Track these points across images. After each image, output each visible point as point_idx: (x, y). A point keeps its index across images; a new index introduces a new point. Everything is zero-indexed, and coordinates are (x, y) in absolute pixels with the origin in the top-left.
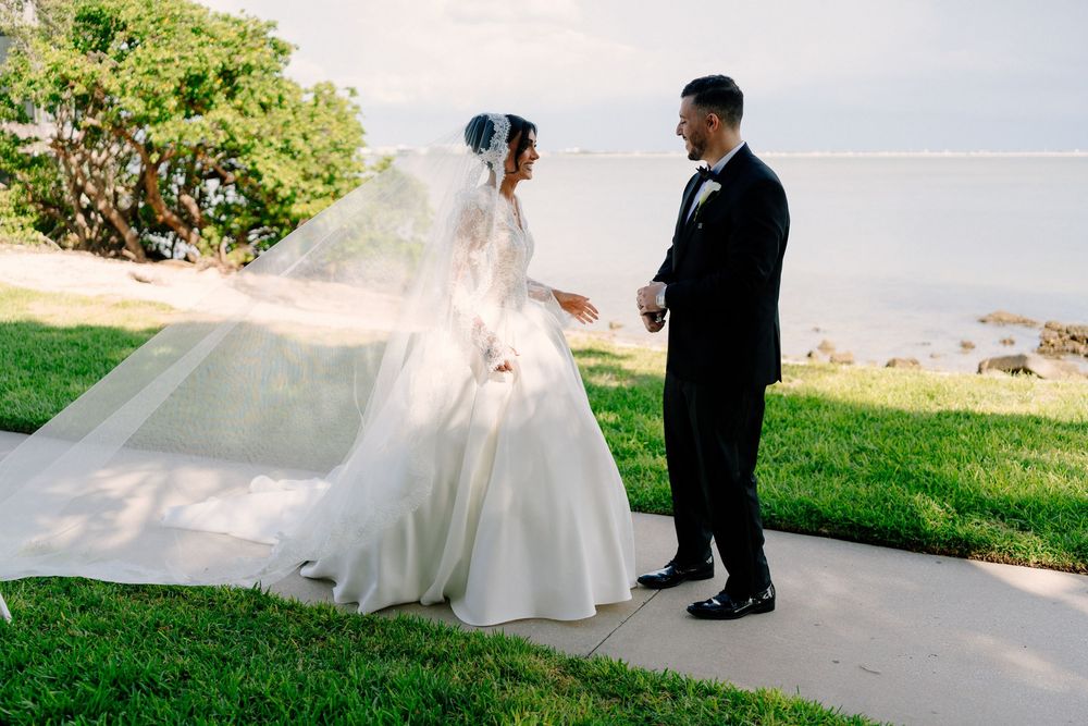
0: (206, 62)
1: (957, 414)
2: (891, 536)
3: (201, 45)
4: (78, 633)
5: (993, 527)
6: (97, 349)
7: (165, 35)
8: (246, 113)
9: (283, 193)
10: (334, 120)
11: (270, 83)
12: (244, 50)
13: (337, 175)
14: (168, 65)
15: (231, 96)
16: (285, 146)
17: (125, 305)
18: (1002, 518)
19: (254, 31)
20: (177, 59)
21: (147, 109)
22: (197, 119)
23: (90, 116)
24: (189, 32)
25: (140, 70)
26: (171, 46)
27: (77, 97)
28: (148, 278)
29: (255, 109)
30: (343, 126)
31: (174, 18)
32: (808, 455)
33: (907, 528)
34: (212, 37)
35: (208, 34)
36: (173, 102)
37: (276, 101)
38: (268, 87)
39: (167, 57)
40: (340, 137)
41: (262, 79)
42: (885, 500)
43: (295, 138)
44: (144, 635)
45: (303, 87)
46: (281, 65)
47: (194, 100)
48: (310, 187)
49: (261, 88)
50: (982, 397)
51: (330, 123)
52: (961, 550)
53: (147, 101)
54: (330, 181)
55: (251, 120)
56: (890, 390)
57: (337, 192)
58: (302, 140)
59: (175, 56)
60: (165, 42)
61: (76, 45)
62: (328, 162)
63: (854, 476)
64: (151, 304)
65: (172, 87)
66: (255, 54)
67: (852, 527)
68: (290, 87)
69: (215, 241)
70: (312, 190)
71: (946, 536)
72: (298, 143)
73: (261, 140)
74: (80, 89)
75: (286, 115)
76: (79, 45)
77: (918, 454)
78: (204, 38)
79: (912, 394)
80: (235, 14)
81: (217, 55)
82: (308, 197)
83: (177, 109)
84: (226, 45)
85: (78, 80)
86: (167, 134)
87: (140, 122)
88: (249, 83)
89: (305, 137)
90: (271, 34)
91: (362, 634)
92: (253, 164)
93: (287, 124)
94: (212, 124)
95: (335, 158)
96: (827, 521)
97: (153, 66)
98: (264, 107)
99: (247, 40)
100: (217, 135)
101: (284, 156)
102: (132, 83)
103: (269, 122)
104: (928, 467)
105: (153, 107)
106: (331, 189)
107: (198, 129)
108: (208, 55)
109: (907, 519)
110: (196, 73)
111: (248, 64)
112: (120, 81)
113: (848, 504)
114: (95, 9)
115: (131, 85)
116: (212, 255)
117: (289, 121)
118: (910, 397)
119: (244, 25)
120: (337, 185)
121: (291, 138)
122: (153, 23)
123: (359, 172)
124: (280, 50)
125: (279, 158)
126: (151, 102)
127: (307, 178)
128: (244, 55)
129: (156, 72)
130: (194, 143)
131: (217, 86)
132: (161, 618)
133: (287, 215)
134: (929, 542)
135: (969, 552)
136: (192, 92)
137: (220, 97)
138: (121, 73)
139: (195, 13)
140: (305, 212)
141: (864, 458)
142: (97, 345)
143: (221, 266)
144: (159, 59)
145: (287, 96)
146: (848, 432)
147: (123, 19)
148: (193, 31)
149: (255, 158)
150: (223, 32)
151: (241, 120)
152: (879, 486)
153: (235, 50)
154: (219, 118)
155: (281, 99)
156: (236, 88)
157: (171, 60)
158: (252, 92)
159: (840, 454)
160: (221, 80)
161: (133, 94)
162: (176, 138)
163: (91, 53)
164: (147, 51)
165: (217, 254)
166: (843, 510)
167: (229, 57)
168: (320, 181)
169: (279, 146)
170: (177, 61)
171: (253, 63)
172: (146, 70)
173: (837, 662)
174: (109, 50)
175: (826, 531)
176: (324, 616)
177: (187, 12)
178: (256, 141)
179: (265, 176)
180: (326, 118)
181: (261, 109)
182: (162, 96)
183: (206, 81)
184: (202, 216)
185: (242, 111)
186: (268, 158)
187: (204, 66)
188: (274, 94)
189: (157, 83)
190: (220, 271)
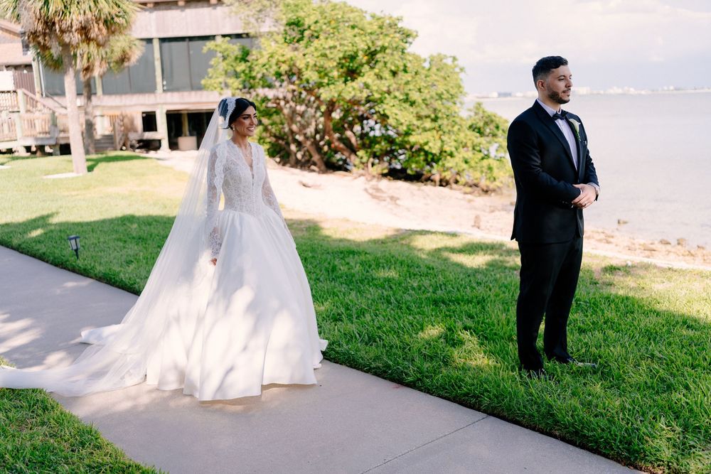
0: (357, 46)
3: (355, 36)
7: (332, 31)
8: (381, 78)
9: (403, 129)
10: (441, 79)
11: (397, 57)
12: (381, 37)
13: (440, 115)
14: (332, 51)
15: (373, 67)
16: (405, 97)
19: (390, 24)
20: (338, 46)
21: (320, 78)
22: (351, 83)
24: (347, 28)
25: (316, 54)
26: (336, 37)
28: (310, 184)
29: (387, 74)
30: (445, 83)
31: (338, 20)
34: (362, 30)
35: (359, 28)
36: (335, 74)
37: (402, 68)
38: (395, 59)
39: (332, 45)
40: (442, 90)
41: (392, 54)
43: (414, 92)
45: (421, 57)
46: (407, 44)
47: (350, 71)
48: (421, 124)
49: (391, 61)
51: (437, 81)
53: (319, 72)
55: (383, 81)
57: (440, 127)
58: (418, 93)
59: (337, 44)
60: (332, 35)
61: (285, 40)
62: (434, 107)
65: (335, 64)
66: (388, 39)
68: (411, 58)
69: (365, 160)
70: (422, 126)
72: (415, 96)
73: (389, 94)
74: (286, 67)
75: (408, 77)
76: (287, 41)
78: (357, 31)
80: (379, 14)
81: (364, 41)
82: (421, 130)
83: (339, 78)
84: (370, 34)
85: (284, 62)
86: (331, 93)
87: (320, 85)
88: (384, 58)
89: (420, 91)
90: (400, 25)
92: (384, 111)
93: (407, 83)
94: (360, 86)
95: (438, 104)
97: (324, 51)
98: (394, 73)
99: (384, 30)
100: (361, 92)
101: (405, 105)
102: (312, 63)
103: (396, 83)
105: (324, 77)
107: (351, 89)
108: (357, 42)
110: (350, 53)
111: (383, 46)
112: (306, 62)
114: (295, 17)
116: (363, 169)
117: (408, 81)
119: (382, 20)
120: (440, 122)
121: (409, 92)
122: (325, 24)
124: (407, 35)
125: (401, 106)
126: (323, 74)
127: (419, 118)
128: (381, 40)
129: (324, 55)
130: (348, 98)
131: (364, 61)
133: (408, 142)
136: (349, 66)
137: (366, 68)
138: (307, 56)
139: (352, 15)
140: (417, 141)
143: (367, 176)
144: (327, 47)
145: (408, 65)
148: (350, 27)
149: (385, 106)
150: (368, 26)
151: (378, 82)
153: (377, 37)
154: (364, 82)
155: (405, 66)
156: (377, 61)
157: (335, 47)
158: (385, 63)
160: (366, 58)
161: (312, 70)
162: (337, 95)
164: (320, 42)
165: (366, 168)
167: (373, 42)
168: (429, 120)
169: (401, 97)
170: (339, 47)
171: (386, 45)
172: (319, 54)
177: (347, 16)
178: (386, 95)
179: (390, 118)
180: (436, 78)
181: (391, 74)
182: (329, 69)
183: (358, 58)
184: (358, 144)
185: (379, 77)
186: (394, 106)
187: (355, 49)
188: (400, 64)
189: (325, 62)
190: (367, 179)
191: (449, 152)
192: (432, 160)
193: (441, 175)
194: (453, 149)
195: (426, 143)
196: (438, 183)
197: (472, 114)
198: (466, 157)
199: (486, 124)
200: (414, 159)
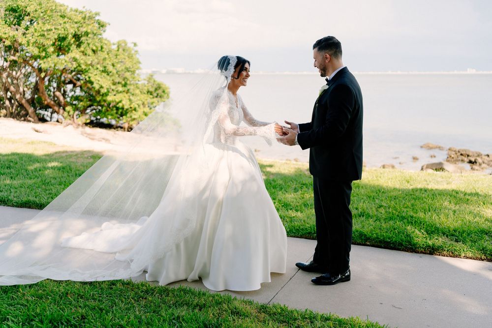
0: (67, 31)
1: (421, 190)
2: (398, 246)
3: (65, 23)
4: (30, 298)
5: (444, 240)
6: (22, 164)
7: (48, 18)
8: (86, 54)
9: (103, 91)
10: (127, 58)
11: (97, 40)
12: (84, 25)
13: (128, 82)
14: (49, 32)
15: (79, 46)
16: (104, 69)
17: (33, 143)
18: (447, 236)
19: (89, 17)
20: (54, 30)
21: (39, 52)
22: (62, 57)
23: (12, 55)
24: (59, 17)
25: (36, 34)
26: (51, 23)
27: (6, 47)
28: (41, 130)
29: (90, 52)
30: (131, 60)
31: (52, 11)
32: (357, 209)
33: (406, 242)
34: (70, 19)
35: (68, 18)
36: (52, 49)
37: (100, 48)
38: (96, 42)
39: (49, 28)
40: (129, 65)
41: (93, 39)
42: (394, 229)
43: (109, 66)
44: (61, 298)
45: (112, 42)
46: (102, 32)
47: (61, 48)
48: (116, 88)
49: (93, 43)
50: (430, 182)
51: (125, 59)
52: (430, 251)
53: (39, 48)
54: (125, 85)
55: (88, 57)
56: (389, 179)
57: (128, 90)
58: (112, 67)
59: (53, 28)
60: (48, 21)
61: (6, 22)
62: (124, 76)
63: (379, 218)
64: (44, 142)
65: (51, 43)
66: (90, 27)
67: (380, 242)
68: (106, 42)
69: (71, 113)
70: (117, 89)
71: (423, 245)
72: (110, 68)
73: (93, 66)
74: (8, 43)
75: (104, 55)
76: (7, 23)
77: (406, 208)
78: (66, 19)
79: (399, 181)
80: (80, 9)
81: (72, 28)
82: (115, 93)
83: (53, 52)
84: (76, 23)
85: (7, 38)
86: (48, 64)
87: (35, 58)
88: (87, 40)
89: (113, 65)
90: (97, 18)
91: (163, 296)
92: (89, 78)
93: (105, 59)
94: (70, 59)
95: (128, 75)
96: (369, 239)
97: (42, 33)
98: (94, 51)
99: (86, 21)
100: (72, 64)
101: (103, 74)
102: (32, 40)
103: (97, 59)
104: (412, 214)
105: (42, 52)
106: (126, 89)
107: (63, 62)
108: (68, 27)
109: (405, 238)
110: (63, 36)
111: (86, 32)
112: (27, 39)
113: (378, 231)
114: (15, 5)
115: (32, 41)
116: (70, 120)
117: (106, 58)
118: (399, 182)
119: (85, 14)
120: (128, 87)
121: (107, 65)
122: (42, 13)
123: (139, 81)
124: (102, 25)
125: (101, 75)
126: (41, 49)
127: (114, 84)
128: (84, 27)
129: (44, 35)
130: (62, 68)
131: (72, 42)
132: (68, 290)
133: (105, 101)
134: (416, 248)
135: (434, 252)
136: (61, 45)
137: (73, 47)
138: (27, 36)
139: (62, 8)
140: (114, 100)
141: (382, 210)
142: (22, 162)
143: (74, 125)
144: (45, 29)
145: (105, 47)
146: (374, 198)
147: (28, 11)
148: (61, 16)
149: (90, 75)
150: (74, 17)
151: (83, 57)
152: (391, 222)
153: (81, 25)
154: (73, 57)
155: (102, 48)
156: (81, 42)
157: (51, 30)
158: (89, 44)
159: (371, 208)
160: (74, 39)
161: (33, 45)
162: (53, 66)
163: (13, 26)
164: (39, 26)
165: (72, 119)
166: (376, 234)
167: (78, 28)
168: (120, 85)
169: (101, 69)
171: (89, 31)
172: (39, 34)
173: (382, 304)
174: (22, 25)
175: (368, 243)
176: (145, 288)
177: (58, 8)
178: (90, 67)
179: (95, 83)
180: (123, 56)
181: (93, 52)
182: (46, 46)
183: (67, 39)
184: (65, 102)
185: (84, 53)
186: (96, 75)
187: (66, 32)
188: (99, 45)
189: (44, 40)
190: (74, 127)
191: (133, 108)
192: (122, 113)
193: (129, 124)
194: (137, 106)
195: (120, 102)
196: (126, 129)
197: (146, 82)
198: (146, 111)
199: (156, 89)
200: (109, 112)
